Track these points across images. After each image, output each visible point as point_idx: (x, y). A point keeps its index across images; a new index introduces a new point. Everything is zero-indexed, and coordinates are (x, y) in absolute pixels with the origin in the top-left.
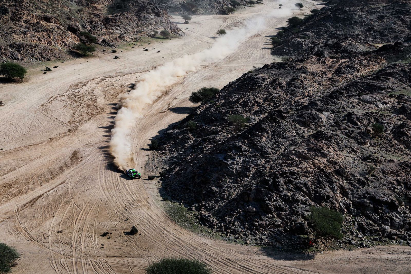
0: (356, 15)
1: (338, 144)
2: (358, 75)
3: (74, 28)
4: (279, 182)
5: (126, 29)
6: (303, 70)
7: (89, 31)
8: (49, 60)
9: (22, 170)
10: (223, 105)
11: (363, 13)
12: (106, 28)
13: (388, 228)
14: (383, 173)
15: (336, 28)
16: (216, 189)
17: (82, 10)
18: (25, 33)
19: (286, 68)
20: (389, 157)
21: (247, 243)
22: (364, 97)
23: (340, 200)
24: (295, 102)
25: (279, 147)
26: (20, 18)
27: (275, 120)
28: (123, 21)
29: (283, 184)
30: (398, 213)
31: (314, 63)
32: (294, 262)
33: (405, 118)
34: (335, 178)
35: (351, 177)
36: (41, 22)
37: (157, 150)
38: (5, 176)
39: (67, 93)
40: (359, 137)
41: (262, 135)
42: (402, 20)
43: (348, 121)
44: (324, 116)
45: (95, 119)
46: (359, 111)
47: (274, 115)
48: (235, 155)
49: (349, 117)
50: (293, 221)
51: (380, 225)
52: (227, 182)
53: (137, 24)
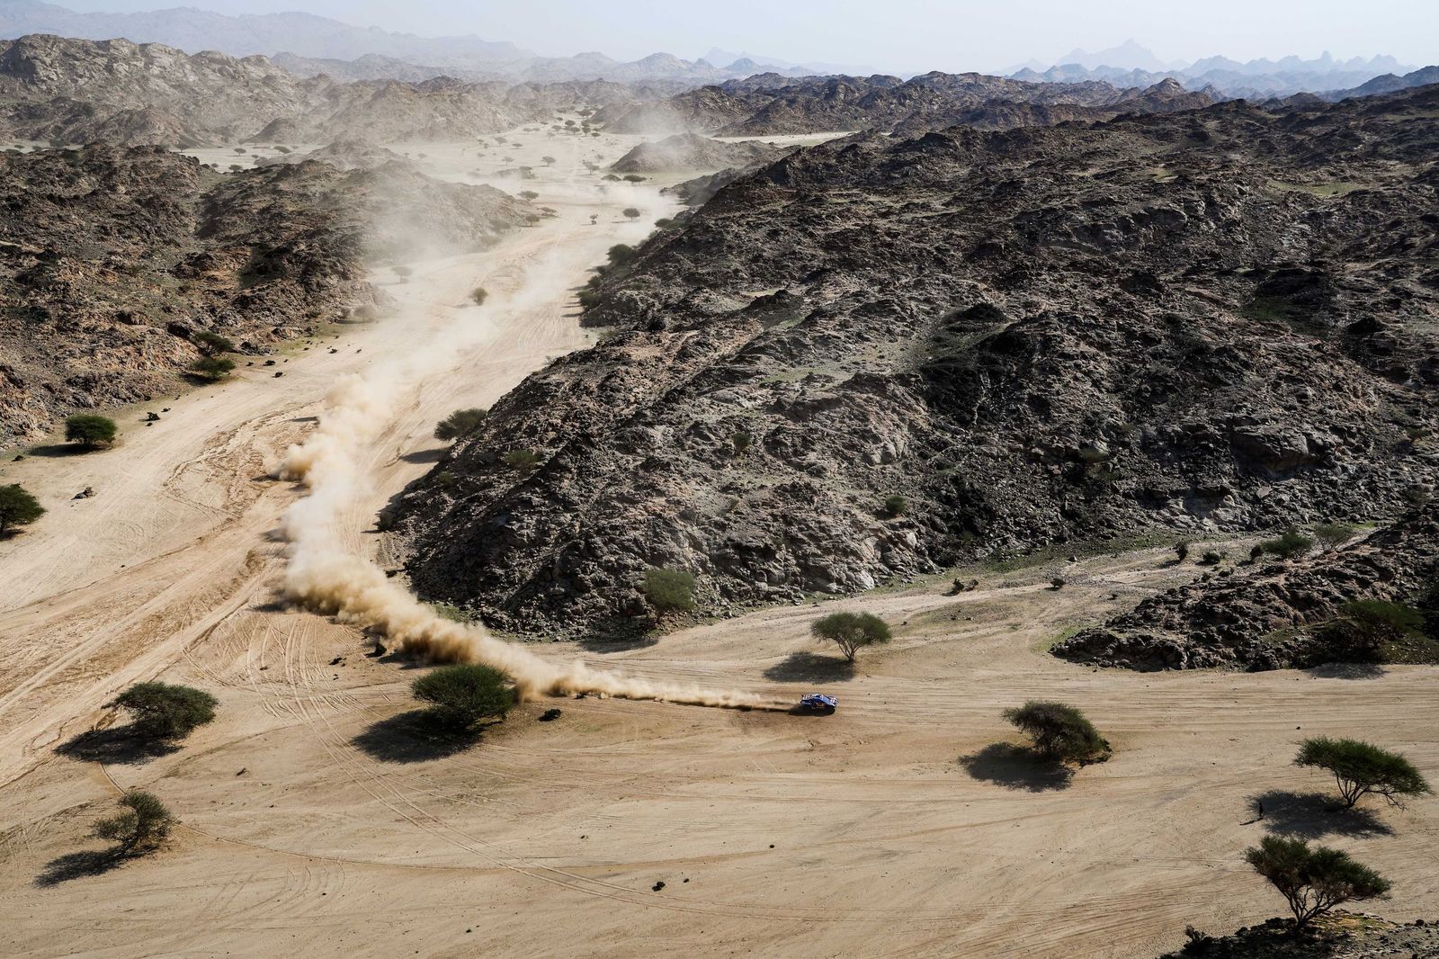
0: (728, 233)
1: (681, 472)
2: (716, 356)
3: (180, 328)
4: (595, 543)
5: (284, 313)
6: (624, 360)
7: (211, 328)
8: (148, 398)
9: (170, 593)
10: (495, 437)
11: (741, 228)
12: (245, 318)
13: (764, 586)
14: (752, 506)
15: (696, 261)
16: (499, 571)
17: (189, 288)
18: (92, 352)
19: (594, 358)
20: (759, 482)
21: (557, 640)
22: (720, 393)
23: (690, 556)
24: (615, 416)
25: (590, 491)
26: (76, 324)
27: (579, 450)
28: (275, 298)
29: (601, 545)
30: (779, 561)
31: (642, 345)
32: (628, 653)
33: (783, 418)
34: (679, 525)
35: (704, 519)
36: (117, 327)
37: (391, 529)
38: (145, 605)
39: (204, 456)
40: (714, 458)
41: (561, 476)
42: (811, 235)
43: (695, 436)
44: (657, 433)
45: (268, 494)
46: (712, 418)
47: (577, 441)
48: (523, 513)
49: (697, 428)
50: (623, 597)
51: (751, 583)
52: (517, 558)
53: (305, 300)
